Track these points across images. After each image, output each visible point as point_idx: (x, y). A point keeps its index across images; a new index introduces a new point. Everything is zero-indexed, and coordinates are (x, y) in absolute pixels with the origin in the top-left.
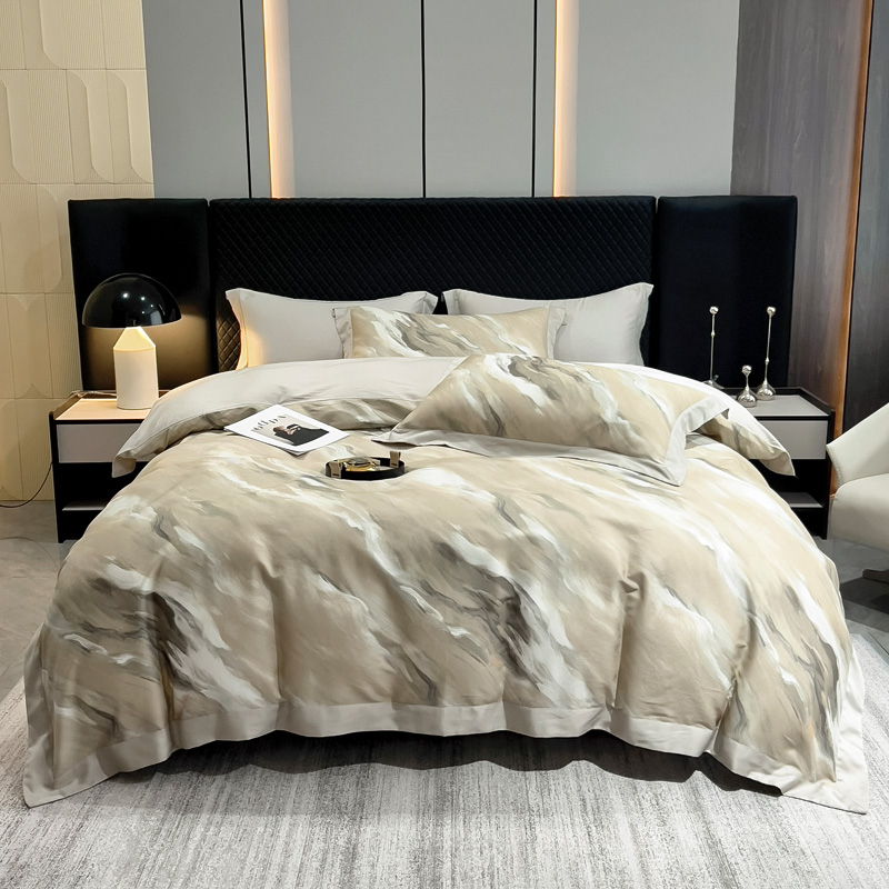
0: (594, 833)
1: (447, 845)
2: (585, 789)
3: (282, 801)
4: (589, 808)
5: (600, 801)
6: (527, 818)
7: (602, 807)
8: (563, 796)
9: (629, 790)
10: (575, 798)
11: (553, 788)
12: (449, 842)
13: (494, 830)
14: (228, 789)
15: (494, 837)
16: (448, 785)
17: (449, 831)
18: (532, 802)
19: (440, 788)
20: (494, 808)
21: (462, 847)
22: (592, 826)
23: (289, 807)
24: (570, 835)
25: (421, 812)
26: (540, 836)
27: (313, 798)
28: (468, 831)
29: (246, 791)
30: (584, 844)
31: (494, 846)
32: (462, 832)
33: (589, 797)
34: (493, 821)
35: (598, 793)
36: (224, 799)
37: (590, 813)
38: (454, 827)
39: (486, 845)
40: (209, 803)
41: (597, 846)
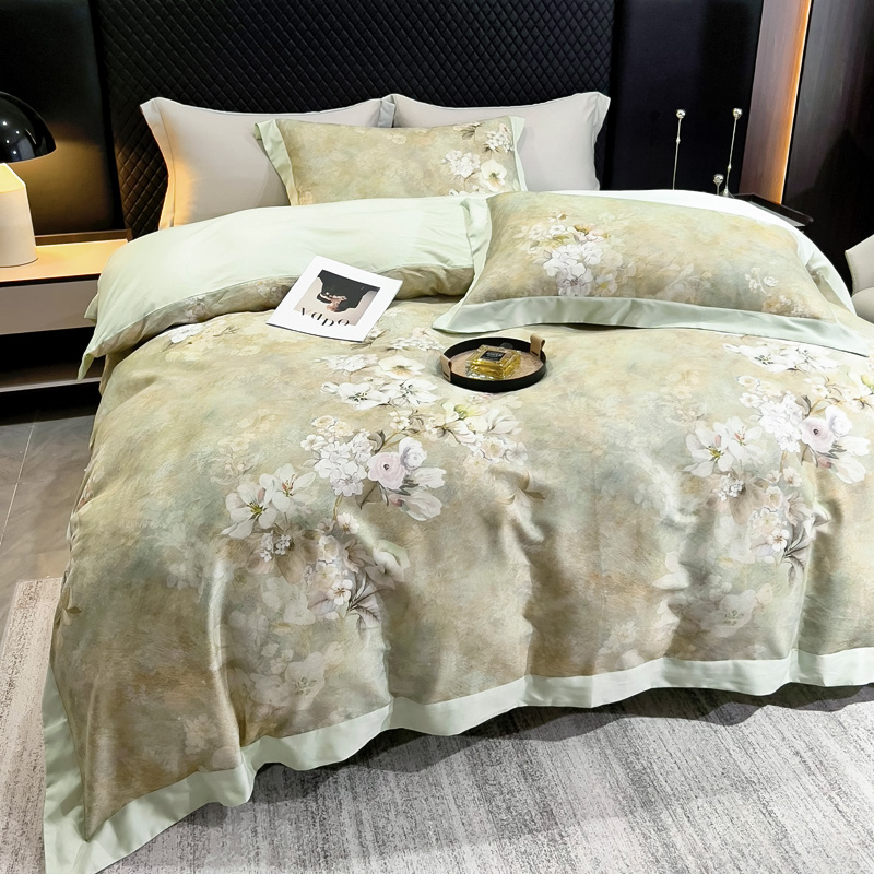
0: (842, 806)
1: (691, 862)
2: (787, 734)
3: (446, 825)
4: (811, 764)
5: (816, 751)
6: (755, 796)
7: (825, 762)
8: (771, 752)
9: (838, 729)
10: (788, 753)
11: (751, 739)
12: (690, 857)
13: (729, 824)
14: (366, 816)
15: (739, 839)
16: (632, 758)
17: (679, 837)
18: (744, 768)
19: (627, 766)
20: (708, 787)
21: (710, 864)
22: (833, 794)
23: (460, 832)
24: (819, 817)
25: (627, 811)
26: (788, 824)
27: (482, 810)
28: (701, 833)
29: (392, 815)
30: (843, 828)
31: (746, 853)
32: (695, 836)
33: (800, 746)
34: (719, 808)
35: (807, 739)
36: (369, 835)
37: (817, 772)
38: (680, 828)
39: (735, 853)
40: (353, 846)
41: (859, 828)
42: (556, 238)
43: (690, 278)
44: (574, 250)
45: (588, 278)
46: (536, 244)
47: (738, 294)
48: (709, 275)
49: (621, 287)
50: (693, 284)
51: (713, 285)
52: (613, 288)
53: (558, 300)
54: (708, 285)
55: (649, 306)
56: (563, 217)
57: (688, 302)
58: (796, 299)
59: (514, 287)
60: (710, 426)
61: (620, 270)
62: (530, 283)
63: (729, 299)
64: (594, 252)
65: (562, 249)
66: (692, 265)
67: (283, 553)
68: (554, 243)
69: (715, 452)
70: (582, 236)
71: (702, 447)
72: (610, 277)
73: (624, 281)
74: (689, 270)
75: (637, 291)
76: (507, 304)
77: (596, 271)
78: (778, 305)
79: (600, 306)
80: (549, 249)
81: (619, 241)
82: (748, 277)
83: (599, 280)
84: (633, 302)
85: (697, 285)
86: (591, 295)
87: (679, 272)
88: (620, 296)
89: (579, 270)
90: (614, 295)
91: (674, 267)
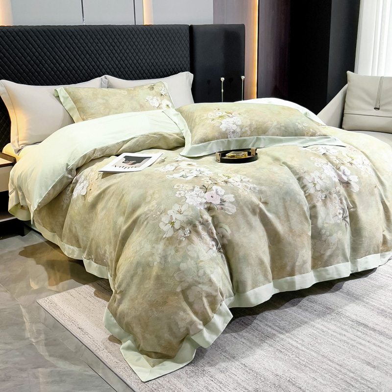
42: (220, 117)
43: (277, 126)
44: (231, 120)
45: (238, 130)
46: (213, 120)
47: (295, 130)
48: (283, 124)
49: (252, 132)
50: (278, 128)
51: (285, 128)
52: (249, 133)
53: (228, 140)
54: (283, 128)
55: (264, 139)
56: (218, 109)
57: (277, 136)
58: (316, 130)
59: (210, 136)
60: (309, 175)
61: (250, 126)
62: (216, 134)
63: (292, 133)
64: (238, 120)
65: (225, 120)
66: (276, 122)
67: (188, 235)
68: (220, 118)
69: (314, 183)
70: (230, 115)
71: (310, 183)
72: (247, 129)
73: (253, 130)
74: (275, 123)
75: (258, 133)
76: (209, 144)
77: (241, 127)
78: (310, 133)
79: (245, 140)
80: (220, 121)
81: (245, 115)
82: (297, 124)
83: (243, 130)
84: (257, 138)
85: (279, 129)
86: (241, 137)
87: (272, 124)
88: (252, 136)
89: (234, 127)
90: (250, 136)
91: (269, 123)
